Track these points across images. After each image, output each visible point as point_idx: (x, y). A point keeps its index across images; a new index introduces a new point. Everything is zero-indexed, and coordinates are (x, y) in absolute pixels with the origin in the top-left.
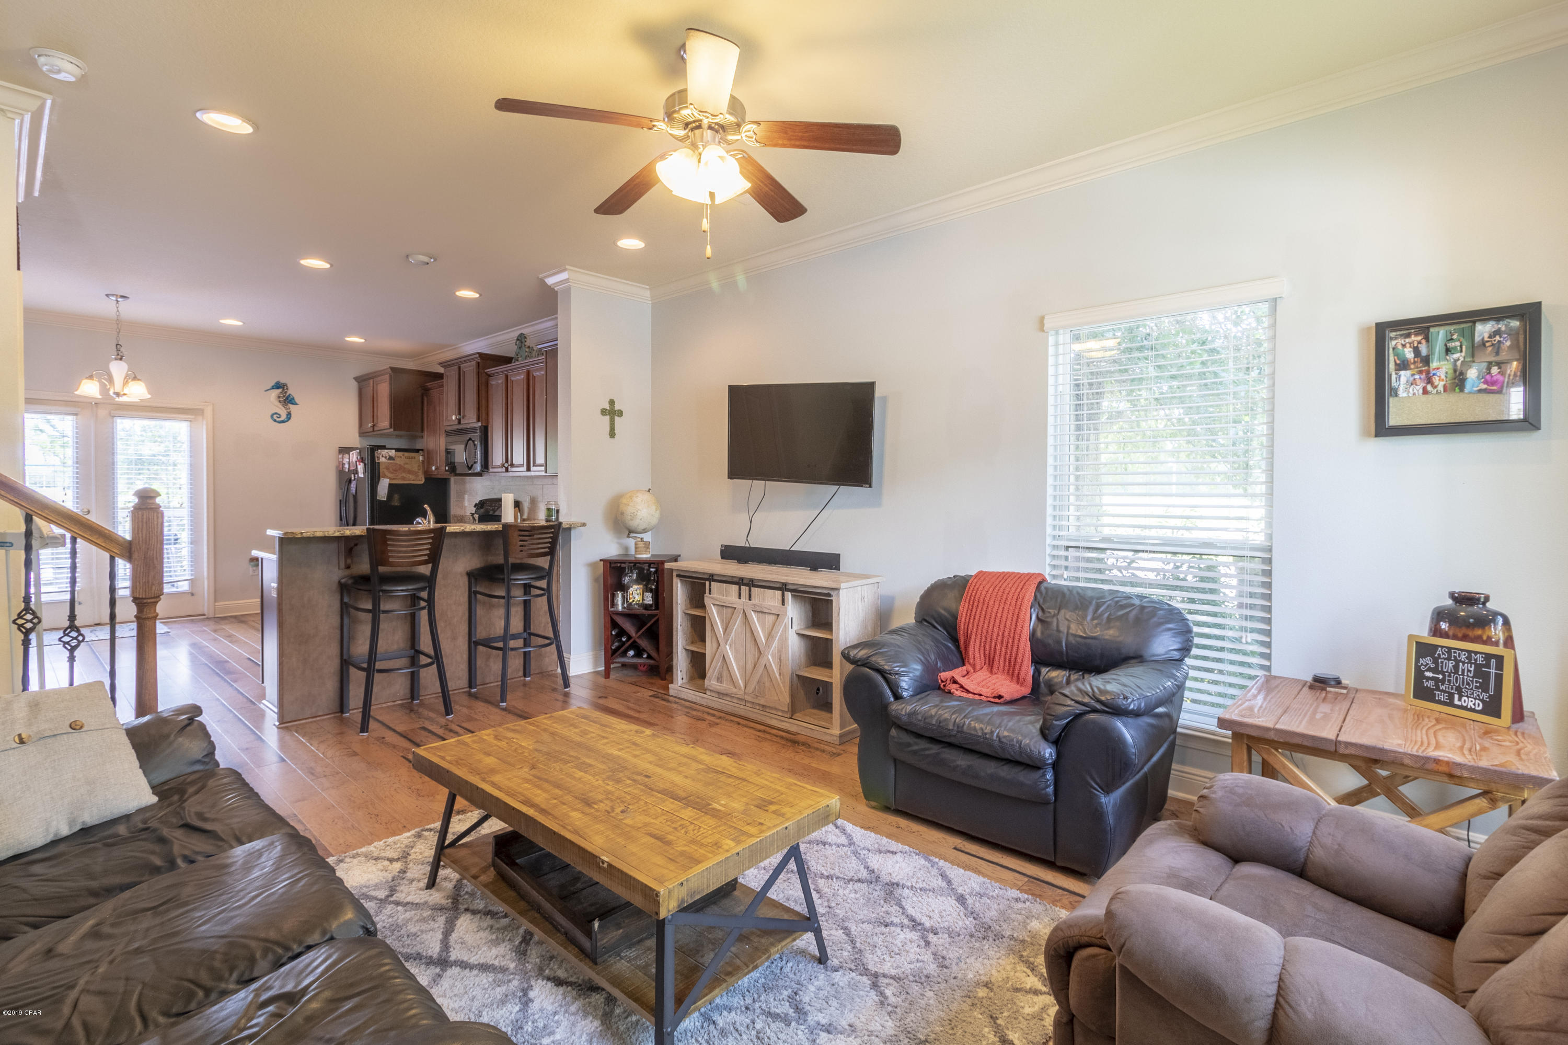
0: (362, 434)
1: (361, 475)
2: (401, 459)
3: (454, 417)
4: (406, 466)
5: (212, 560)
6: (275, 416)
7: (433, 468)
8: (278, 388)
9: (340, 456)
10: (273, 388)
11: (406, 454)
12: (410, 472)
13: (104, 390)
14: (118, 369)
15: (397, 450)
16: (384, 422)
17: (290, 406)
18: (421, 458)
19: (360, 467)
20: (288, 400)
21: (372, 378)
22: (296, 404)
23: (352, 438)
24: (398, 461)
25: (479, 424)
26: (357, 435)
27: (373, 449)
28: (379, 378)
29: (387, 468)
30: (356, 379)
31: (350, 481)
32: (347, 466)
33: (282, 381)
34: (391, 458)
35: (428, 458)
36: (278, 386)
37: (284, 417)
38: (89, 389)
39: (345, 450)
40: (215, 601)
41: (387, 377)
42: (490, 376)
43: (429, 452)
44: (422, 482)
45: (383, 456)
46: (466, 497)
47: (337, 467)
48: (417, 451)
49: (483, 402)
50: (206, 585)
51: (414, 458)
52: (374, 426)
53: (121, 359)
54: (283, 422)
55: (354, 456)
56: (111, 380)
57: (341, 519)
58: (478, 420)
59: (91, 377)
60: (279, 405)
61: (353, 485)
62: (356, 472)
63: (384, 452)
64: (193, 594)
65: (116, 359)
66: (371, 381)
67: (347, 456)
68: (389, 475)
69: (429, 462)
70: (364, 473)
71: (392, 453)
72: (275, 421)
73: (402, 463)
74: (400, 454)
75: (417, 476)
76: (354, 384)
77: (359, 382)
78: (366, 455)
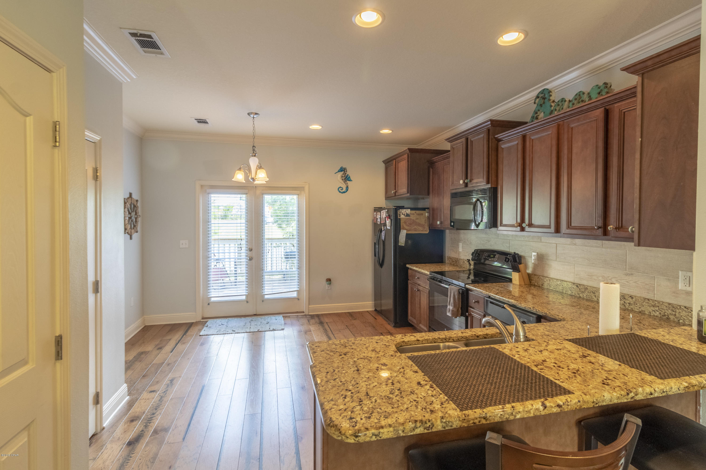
0: (387, 198)
1: (389, 228)
2: (414, 215)
3: (461, 182)
4: (417, 221)
5: (308, 280)
6: (340, 189)
7: (438, 223)
8: (341, 171)
9: (375, 213)
10: (339, 172)
11: (418, 212)
12: (419, 225)
13: (246, 177)
14: (253, 162)
15: (412, 209)
16: (403, 190)
17: (348, 182)
18: (427, 214)
19: (388, 222)
20: (346, 179)
21: (395, 159)
22: (351, 181)
23: (381, 202)
24: (412, 217)
25: (489, 186)
26: (384, 199)
27: (397, 208)
28: (400, 158)
29: (405, 223)
30: (383, 162)
31: (381, 231)
32: (379, 220)
33: (344, 167)
34: (408, 215)
35: (433, 214)
36: (343, 170)
37: (344, 190)
38: (239, 177)
39: (378, 210)
40: (309, 305)
41: (406, 156)
42: (499, 140)
43: (433, 210)
44: (427, 232)
45: (403, 214)
46: (461, 245)
47: (373, 220)
48: (424, 209)
49: (493, 166)
50: (305, 296)
51: (422, 214)
52: (395, 193)
53: (255, 156)
54: (344, 192)
55: (384, 214)
56: (250, 170)
57: (375, 256)
58: (488, 183)
59: (240, 169)
60: (342, 182)
61: (383, 234)
62: (385, 225)
63: (403, 211)
64: (298, 299)
65: (252, 156)
66: (394, 161)
67: (379, 213)
68: (407, 227)
69: (433, 218)
70: (391, 226)
71: (408, 211)
72: (340, 192)
73: (414, 218)
74: (413, 212)
75: (424, 228)
76: (383, 165)
77: (385, 164)
78: (392, 213)
